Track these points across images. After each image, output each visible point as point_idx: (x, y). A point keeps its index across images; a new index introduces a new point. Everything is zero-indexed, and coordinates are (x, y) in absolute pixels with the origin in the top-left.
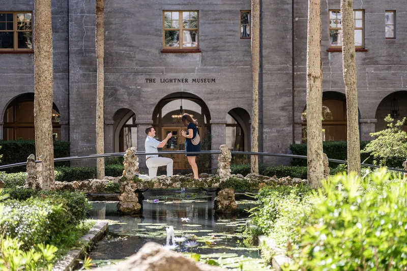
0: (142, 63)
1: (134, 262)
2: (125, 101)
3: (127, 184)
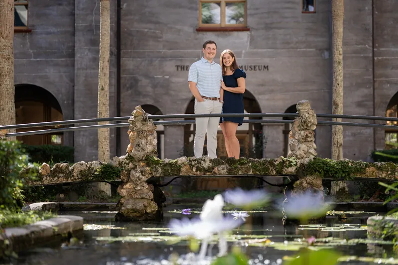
2: (149, 96)
3: (134, 168)
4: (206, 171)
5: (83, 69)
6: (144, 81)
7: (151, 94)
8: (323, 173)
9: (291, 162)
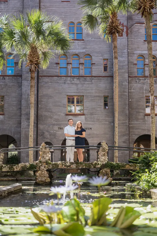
2: (48, 138)
3: (42, 166)
4: (68, 166)
5: (24, 129)
6: (46, 133)
7: (49, 138)
8: (110, 167)
9: (99, 163)
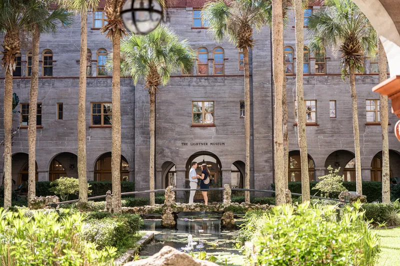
0: (179, 133)
1: (157, 257)
2: (169, 157)
3: (167, 209)
5: (139, 145)
8: (233, 210)
